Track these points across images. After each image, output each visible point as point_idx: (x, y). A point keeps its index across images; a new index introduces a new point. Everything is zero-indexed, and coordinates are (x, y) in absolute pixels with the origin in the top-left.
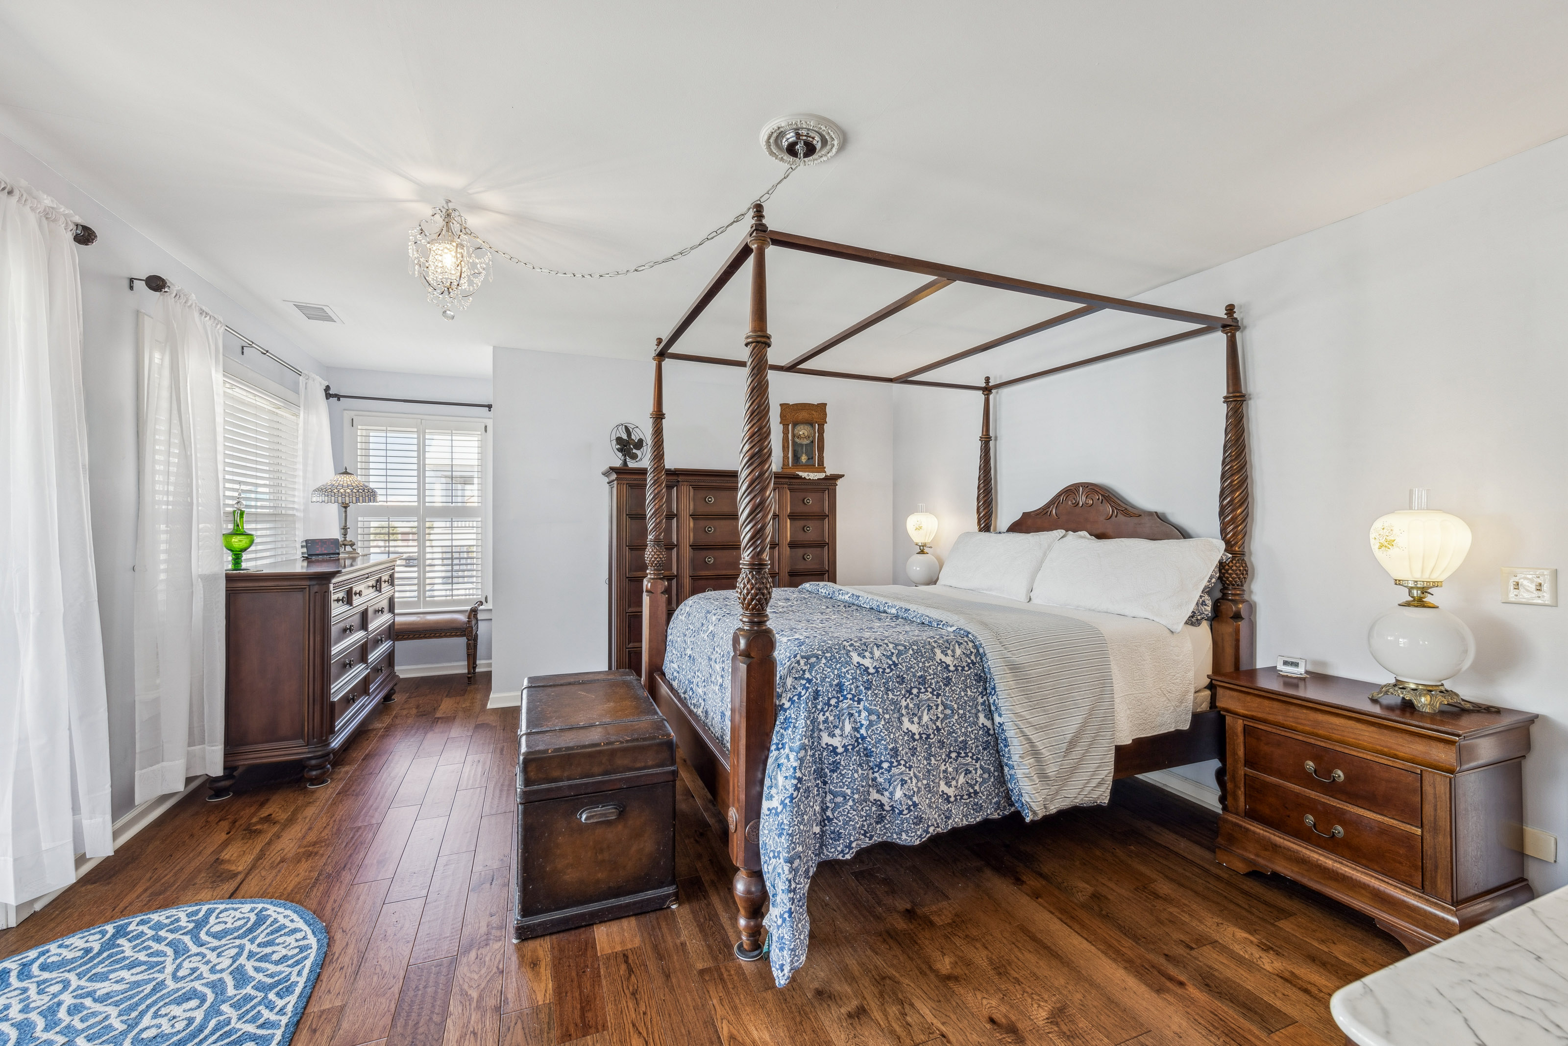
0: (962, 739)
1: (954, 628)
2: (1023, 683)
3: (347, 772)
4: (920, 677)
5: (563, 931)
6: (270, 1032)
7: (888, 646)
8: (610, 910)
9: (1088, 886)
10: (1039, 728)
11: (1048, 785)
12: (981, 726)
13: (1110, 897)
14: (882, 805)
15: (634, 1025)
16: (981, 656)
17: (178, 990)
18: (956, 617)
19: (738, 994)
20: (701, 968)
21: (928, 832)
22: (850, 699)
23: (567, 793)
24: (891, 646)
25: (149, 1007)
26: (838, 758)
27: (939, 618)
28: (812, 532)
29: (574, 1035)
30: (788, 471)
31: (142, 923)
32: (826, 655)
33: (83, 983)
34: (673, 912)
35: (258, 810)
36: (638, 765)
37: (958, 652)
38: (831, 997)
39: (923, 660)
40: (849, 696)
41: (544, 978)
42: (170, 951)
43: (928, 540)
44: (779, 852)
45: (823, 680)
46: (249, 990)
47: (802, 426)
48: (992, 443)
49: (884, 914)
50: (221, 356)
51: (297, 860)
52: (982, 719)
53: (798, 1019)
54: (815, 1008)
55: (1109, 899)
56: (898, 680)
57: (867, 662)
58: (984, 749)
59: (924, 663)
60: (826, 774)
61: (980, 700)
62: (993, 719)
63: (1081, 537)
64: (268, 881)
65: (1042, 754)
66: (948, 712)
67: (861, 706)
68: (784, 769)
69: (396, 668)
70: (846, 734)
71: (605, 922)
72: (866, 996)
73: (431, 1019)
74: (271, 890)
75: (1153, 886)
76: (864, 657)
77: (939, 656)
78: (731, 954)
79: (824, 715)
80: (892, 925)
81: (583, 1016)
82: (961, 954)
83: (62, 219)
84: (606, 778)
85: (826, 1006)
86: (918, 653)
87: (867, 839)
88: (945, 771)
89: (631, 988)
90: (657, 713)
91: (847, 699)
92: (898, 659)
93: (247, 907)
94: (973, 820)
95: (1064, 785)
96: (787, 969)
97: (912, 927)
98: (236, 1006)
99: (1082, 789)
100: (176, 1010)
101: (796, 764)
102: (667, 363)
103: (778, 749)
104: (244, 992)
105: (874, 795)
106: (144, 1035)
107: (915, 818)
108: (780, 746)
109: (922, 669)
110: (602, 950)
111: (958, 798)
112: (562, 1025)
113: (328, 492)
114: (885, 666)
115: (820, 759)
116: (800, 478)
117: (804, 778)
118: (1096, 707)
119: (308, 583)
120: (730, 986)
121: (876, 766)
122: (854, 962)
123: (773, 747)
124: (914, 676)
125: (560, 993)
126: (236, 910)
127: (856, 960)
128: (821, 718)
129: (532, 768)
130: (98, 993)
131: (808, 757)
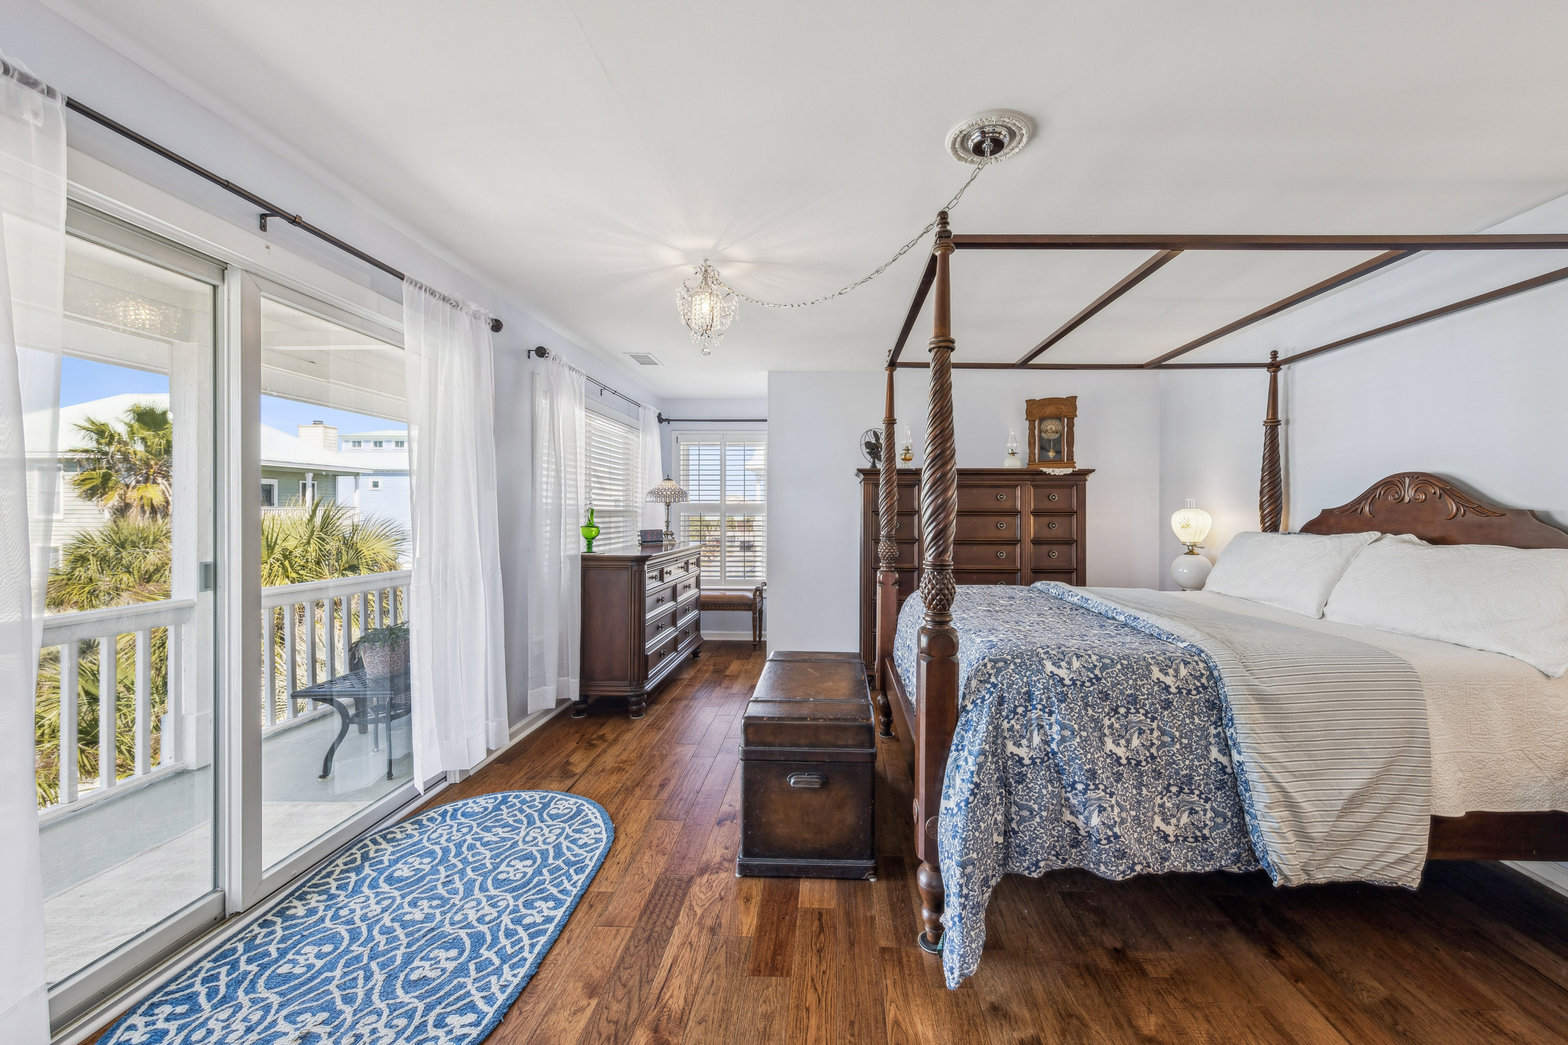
0: (1185, 772)
1: (1185, 644)
2: (1276, 718)
3: (657, 710)
4: (1129, 696)
5: (776, 877)
6: (564, 897)
7: (1090, 657)
8: (815, 868)
9: (1381, 988)
10: (1298, 775)
11: (1311, 847)
12: (1214, 761)
13: (1413, 1010)
14: (1077, 829)
15: (813, 980)
16: (1216, 681)
17: (524, 850)
18: (1191, 632)
19: (912, 983)
20: (884, 945)
21: (1133, 870)
22: (1040, 710)
23: (778, 758)
24: (1094, 658)
25: (506, 857)
26: (1024, 769)
27: (1171, 631)
28: (1058, 528)
29: (763, 973)
30: (1034, 467)
31: (516, 797)
32: (1016, 660)
33: (478, 830)
34: (870, 884)
35: (598, 730)
36: (840, 743)
37: (1183, 672)
38: (1006, 1016)
39: (1134, 677)
40: (1039, 707)
41: (752, 914)
42: (525, 821)
43: (1198, 539)
44: (952, 854)
45: (1010, 686)
46: (560, 862)
47: (1049, 422)
48: (1281, 429)
49: (1086, 946)
50: (584, 398)
51: (612, 772)
52: (1215, 753)
53: (966, 1027)
54: (986, 1022)
55: (1412, 1013)
56: (1100, 696)
57: (1063, 673)
58: (1218, 789)
59: (1135, 680)
60: (1010, 783)
61: (1213, 731)
62: (1230, 756)
63: (1405, 542)
64: (591, 784)
65: (1301, 808)
66: (1167, 739)
67: (1053, 719)
68: (962, 771)
69: (702, 632)
70: (1035, 745)
71: (811, 878)
72: (1045, 1028)
73: (665, 922)
74: (591, 791)
75: (1494, 1014)
76: (1059, 667)
77: (1156, 674)
78: (915, 941)
79: (1008, 722)
80: (1093, 960)
81: (773, 958)
82: (1172, 1018)
83: (483, 317)
84: (811, 750)
85: (998, 1024)
86: (1128, 669)
87: (1060, 862)
88: (1162, 806)
89: (818, 945)
90: (867, 697)
91: (1037, 709)
92: (1101, 673)
93: (573, 800)
94: (1199, 868)
95: (1340, 851)
96: (957, 973)
97: (1118, 969)
98: (551, 872)
99: (1371, 862)
100: (519, 865)
101: (973, 768)
102: (899, 373)
103: (957, 750)
104: (557, 863)
105: (1068, 817)
106: (500, 877)
107: (1116, 851)
108: (960, 747)
109: (1134, 687)
110: (803, 902)
111: (1181, 839)
112: (756, 959)
113: (656, 493)
114: (1085, 679)
115: (1004, 768)
116: (1045, 474)
117: (983, 784)
118: (1397, 761)
119: (630, 564)
120: (907, 972)
121: (1069, 785)
122: (1041, 987)
123: (953, 748)
124: (1122, 693)
125: (761, 931)
126: (567, 801)
127: (1043, 986)
128: (1006, 725)
129: (751, 730)
130: (485, 840)
131: (989, 764)
